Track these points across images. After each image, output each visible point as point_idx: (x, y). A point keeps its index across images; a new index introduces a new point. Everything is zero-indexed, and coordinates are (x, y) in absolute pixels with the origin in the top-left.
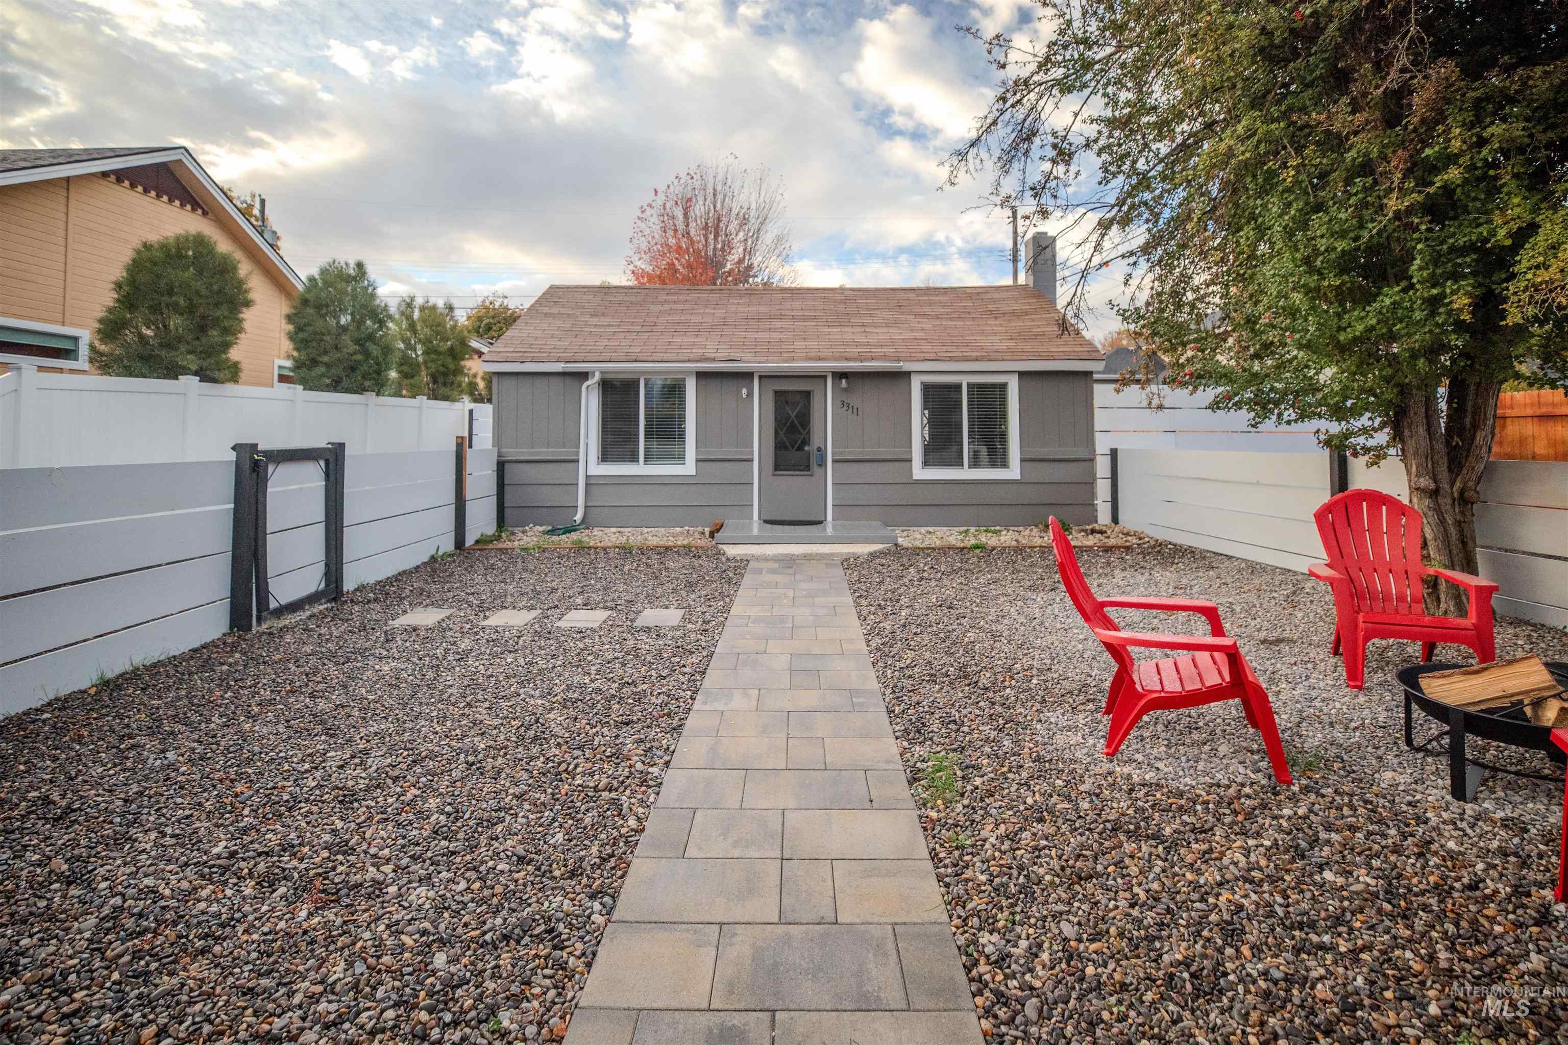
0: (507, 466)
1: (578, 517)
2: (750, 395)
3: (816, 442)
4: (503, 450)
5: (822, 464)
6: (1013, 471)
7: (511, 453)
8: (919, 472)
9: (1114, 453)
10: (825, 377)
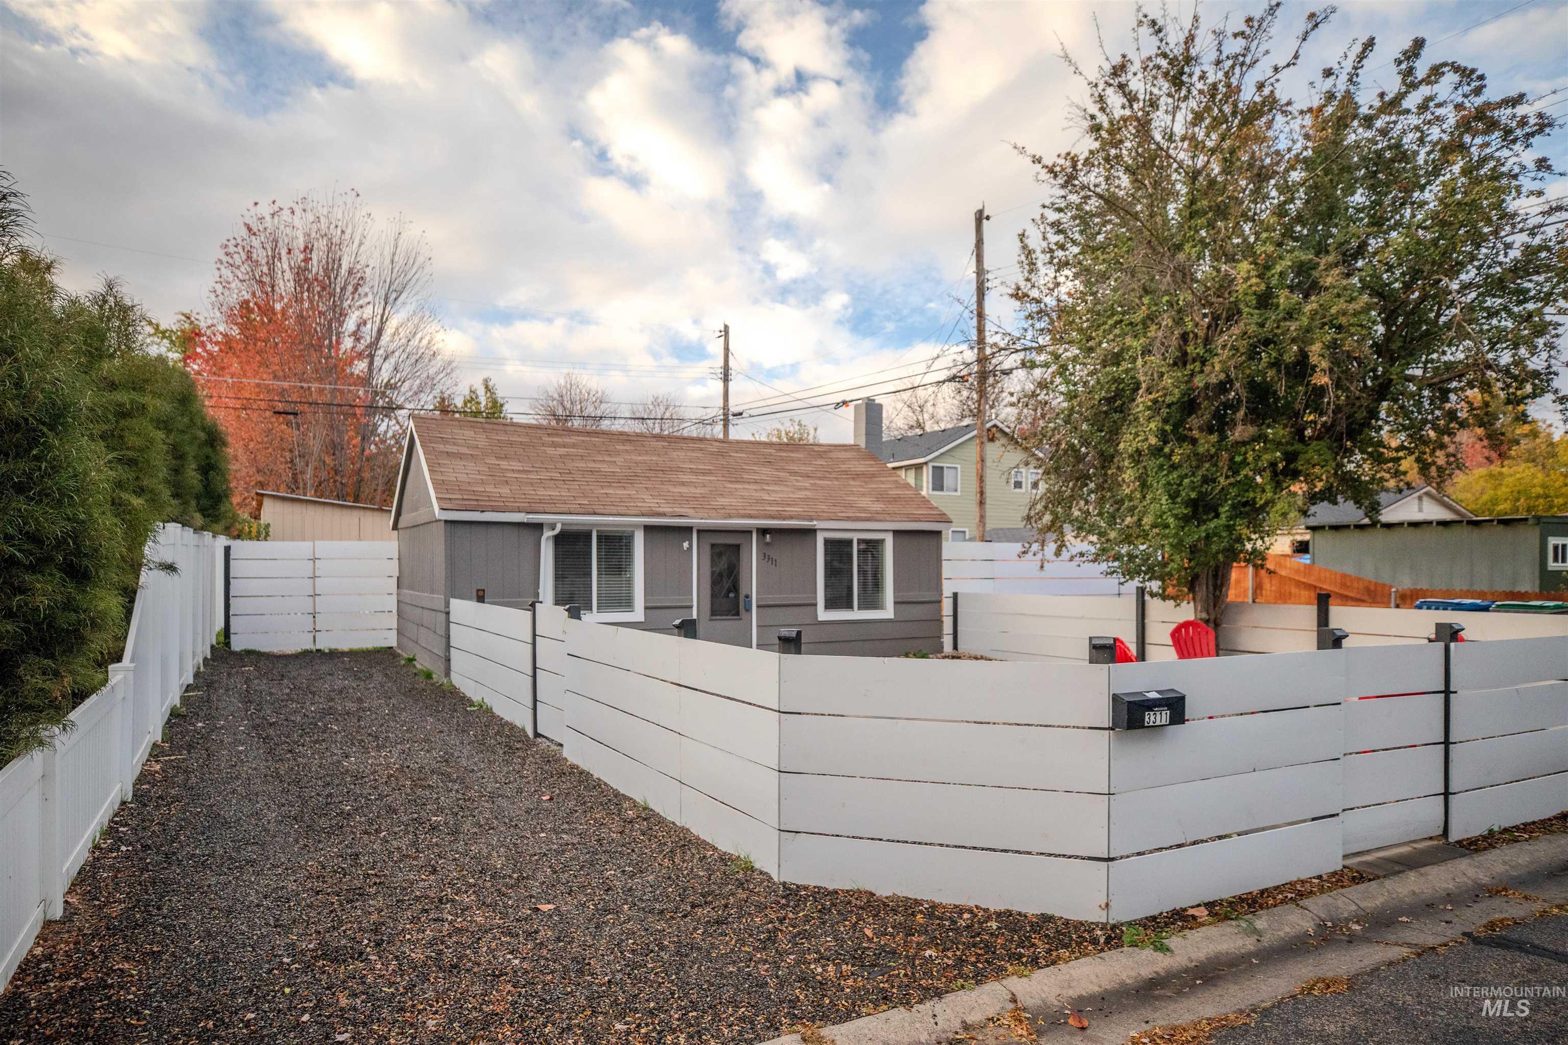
2: (690, 547)
3: (743, 591)
5: (749, 610)
6: (888, 612)
8: (823, 615)
9: (955, 596)
10: (751, 532)
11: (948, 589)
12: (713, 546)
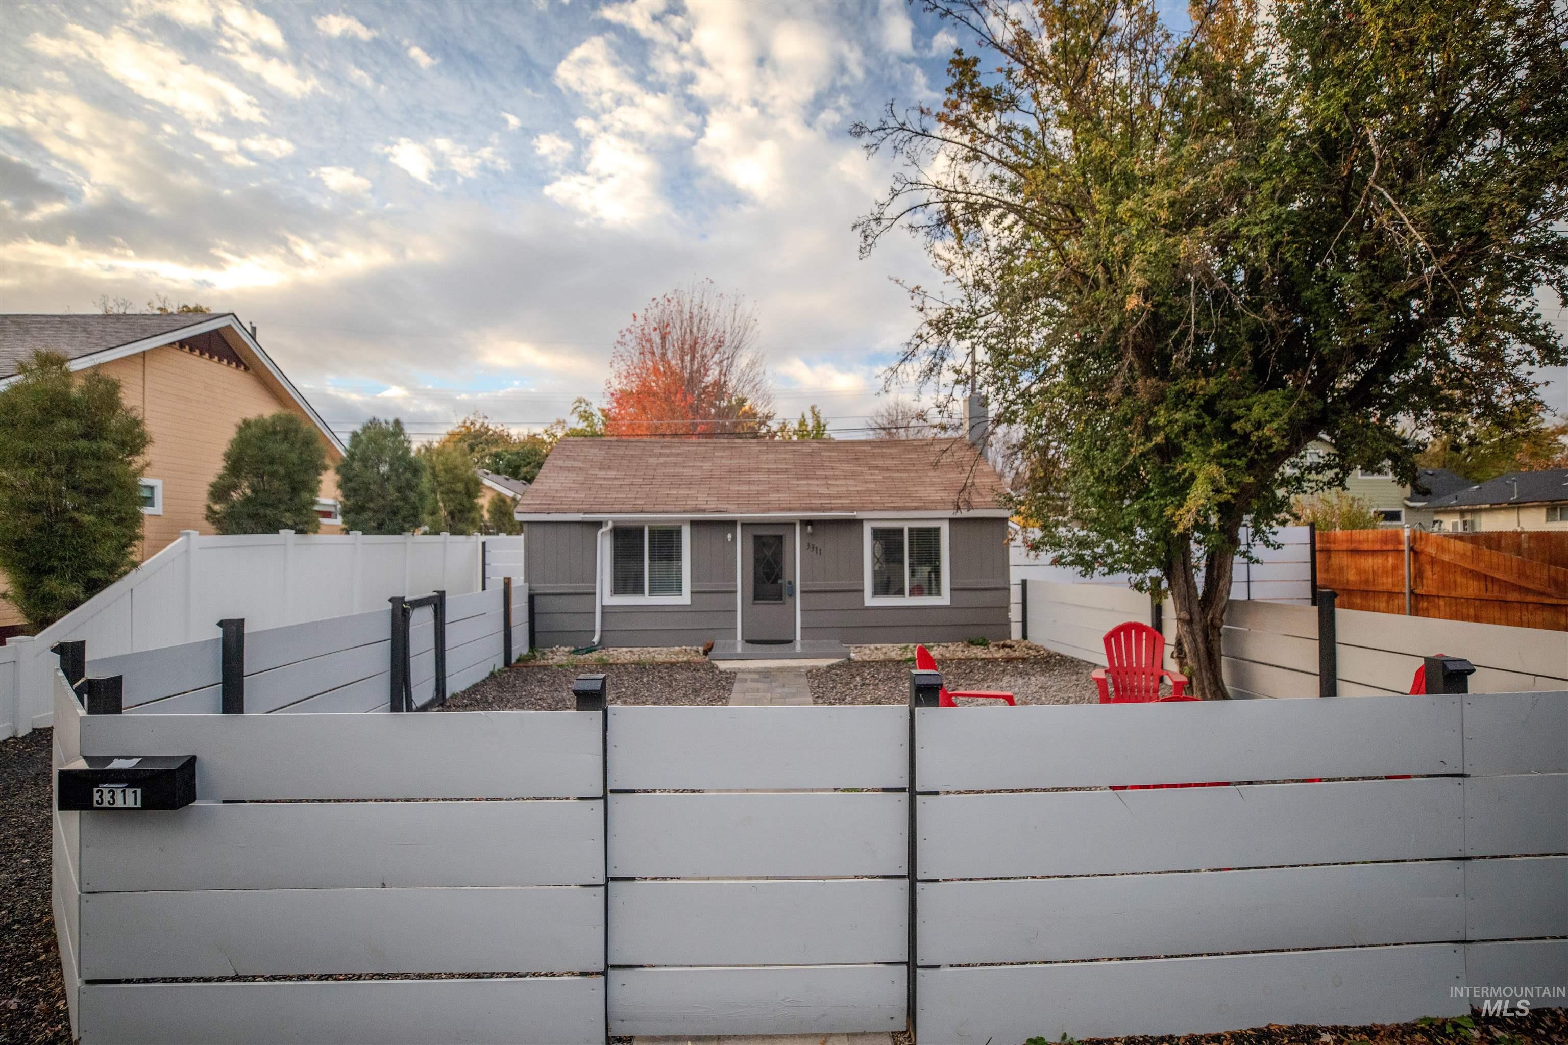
0: (537, 599)
1: (596, 639)
2: (734, 538)
3: (787, 577)
4: (534, 585)
5: (792, 594)
6: (944, 599)
7: (540, 587)
8: (870, 600)
9: (1024, 583)
10: (794, 524)
11: (1015, 576)
12: (756, 537)
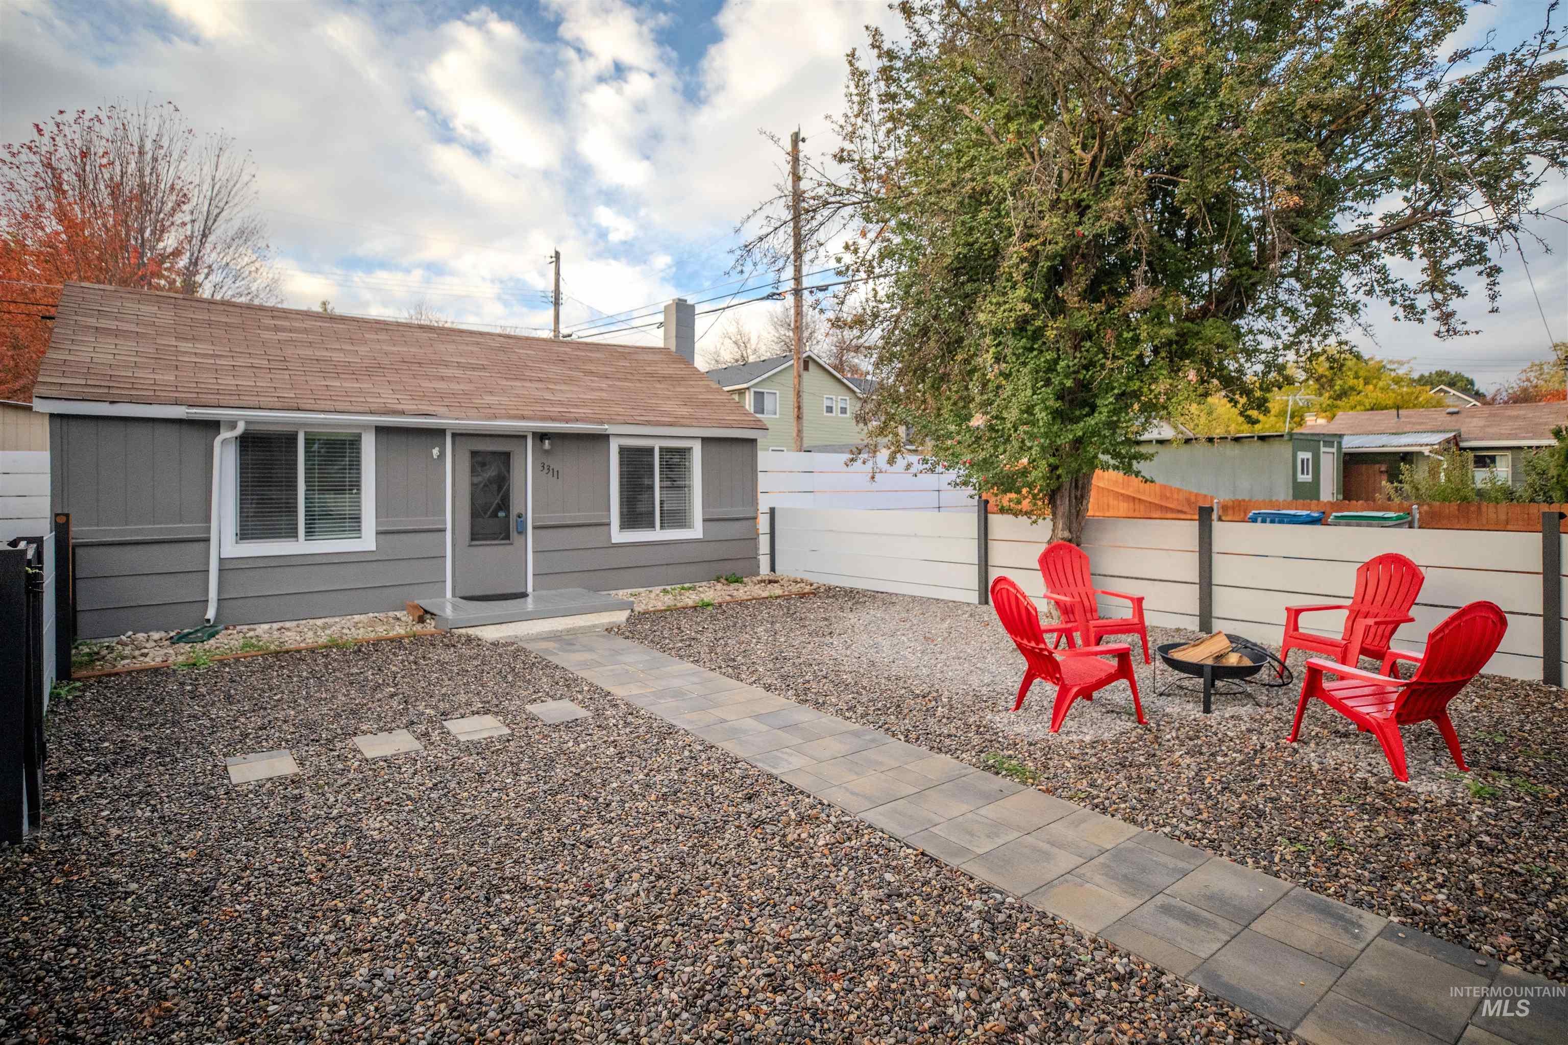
0: (81, 551)
1: (211, 614)
2: (442, 454)
3: (515, 510)
4: (75, 529)
5: (522, 532)
7: (75, 534)
8: (618, 536)
9: (772, 511)
10: (525, 437)
11: (764, 504)
12: (474, 454)
